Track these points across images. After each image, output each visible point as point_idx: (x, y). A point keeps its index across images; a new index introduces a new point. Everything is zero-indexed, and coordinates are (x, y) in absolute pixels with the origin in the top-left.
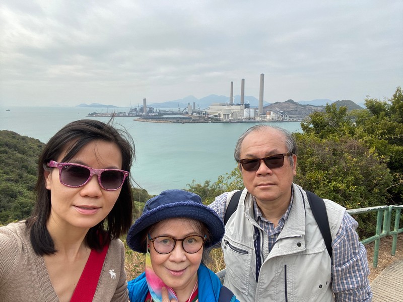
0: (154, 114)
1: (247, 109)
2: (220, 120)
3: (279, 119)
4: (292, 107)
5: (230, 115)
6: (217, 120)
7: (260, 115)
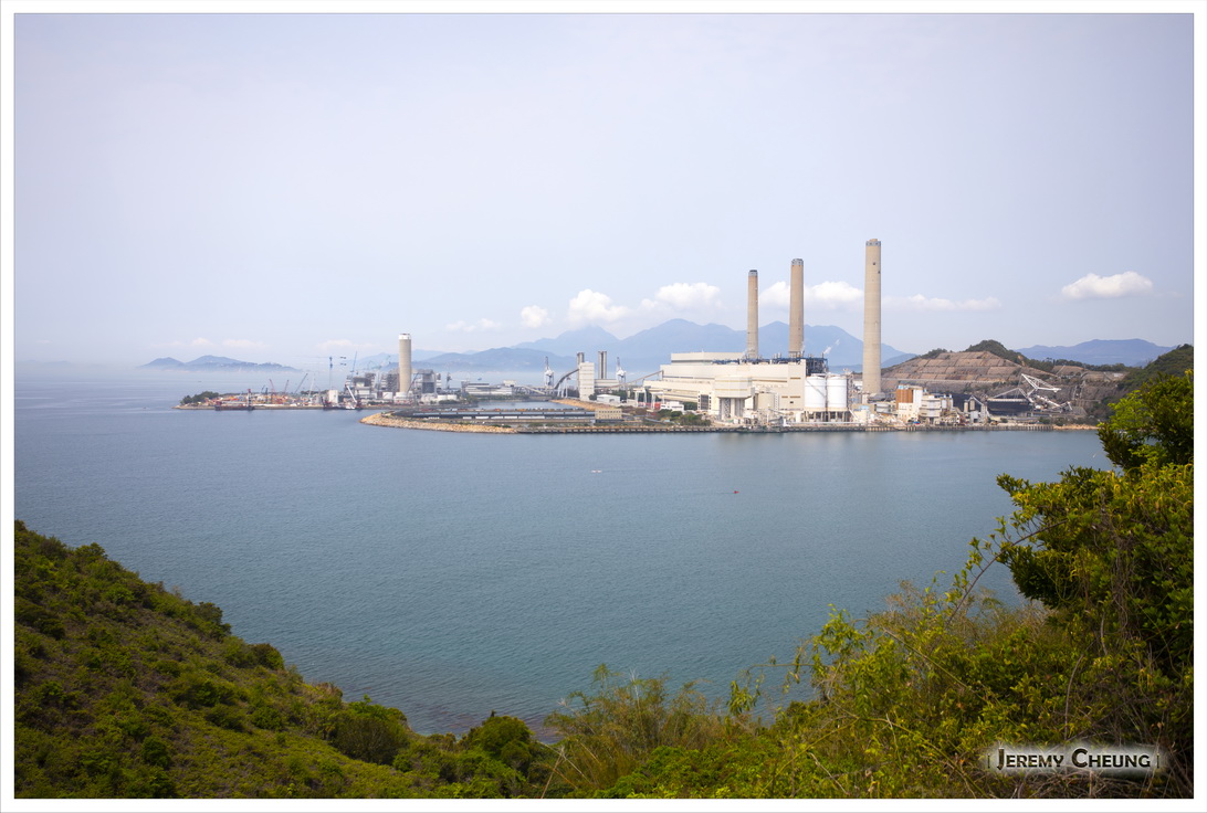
0: (441, 398)
1: (814, 376)
2: (707, 423)
3: (949, 419)
4: (997, 369)
5: (749, 403)
6: (695, 420)
7: (870, 400)
